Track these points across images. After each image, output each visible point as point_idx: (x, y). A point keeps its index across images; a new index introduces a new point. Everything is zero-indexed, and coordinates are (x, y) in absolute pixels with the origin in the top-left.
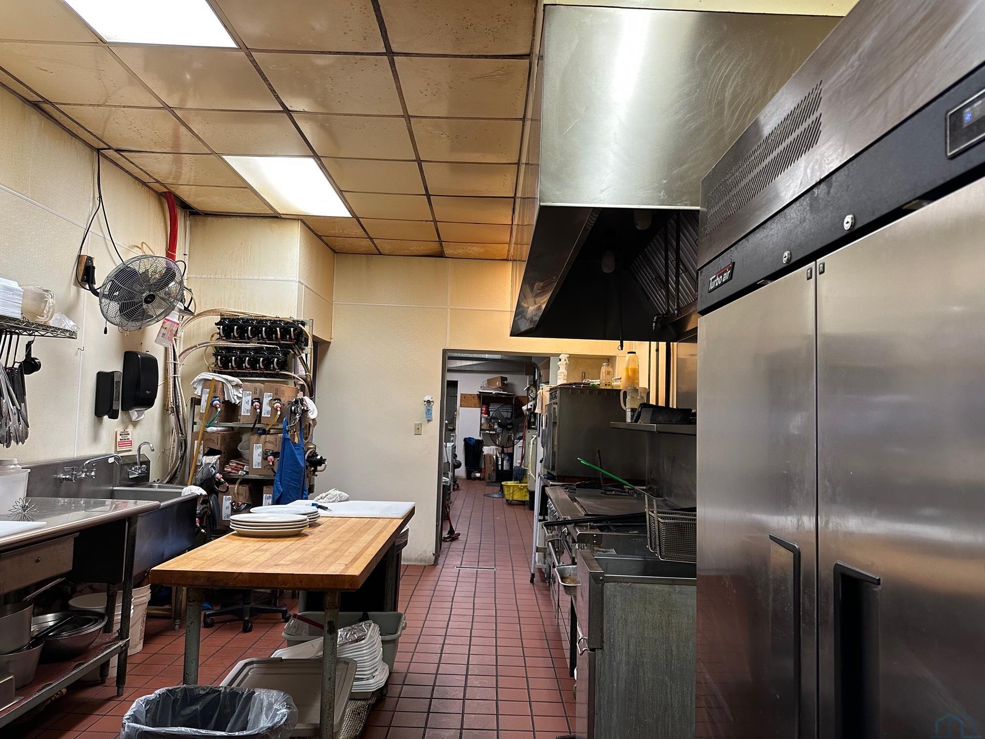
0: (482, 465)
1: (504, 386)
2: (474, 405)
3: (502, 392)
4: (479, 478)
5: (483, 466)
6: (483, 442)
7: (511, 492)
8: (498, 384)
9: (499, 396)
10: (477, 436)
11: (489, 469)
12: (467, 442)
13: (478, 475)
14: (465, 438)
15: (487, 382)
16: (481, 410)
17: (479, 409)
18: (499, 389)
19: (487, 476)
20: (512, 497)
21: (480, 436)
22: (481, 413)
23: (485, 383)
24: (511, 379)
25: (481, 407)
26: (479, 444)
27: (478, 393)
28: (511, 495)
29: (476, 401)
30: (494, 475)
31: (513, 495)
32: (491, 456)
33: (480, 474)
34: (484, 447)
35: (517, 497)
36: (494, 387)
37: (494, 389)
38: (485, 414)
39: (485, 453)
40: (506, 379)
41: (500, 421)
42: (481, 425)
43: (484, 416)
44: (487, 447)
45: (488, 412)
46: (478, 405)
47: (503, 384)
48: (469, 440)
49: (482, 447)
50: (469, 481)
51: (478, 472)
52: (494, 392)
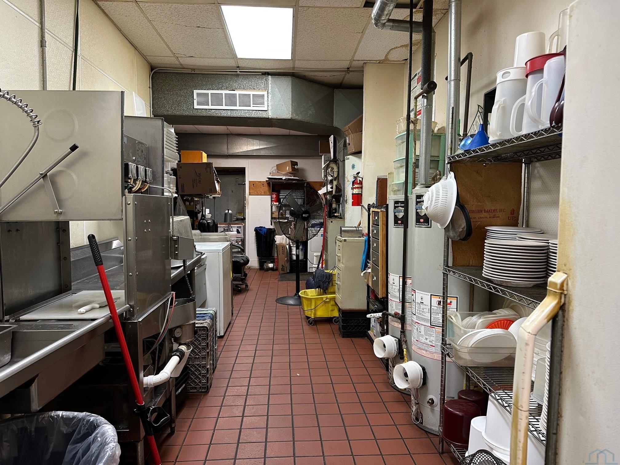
0: (274, 254)
1: (295, 171)
2: (264, 193)
3: (292, 178)
4: (272, 269)
5: (276, 255)
6: (275, 231)
7: (313, 307)
8: (288, 169)
9: (290, 181)
10: (268, 225)
11: (282, 260)
12: (259, 231)
13: (271, 265)
14: (256, 228)
15: (276, 168)
16: (272, 198)
17: (269, 197)
18: (290, 174)
19: (280, 267)
20: (315, 314)
21: (271, 225)
22: (272, 201)
23: (274, 169)
24: (302, 163)
25: (271, 195)
26: (271, 233)
27: (268, 179)
28: (313, 311)
29: (266, 188)
30: (288, 265)
31: (315, 311)
32: (283, 247)
33: (272, 265)
34: (276, 236)
35: (321, 313)
36: (283, 173)
37: (284, 175)
38: (276, 202)
39: (277, 242)
40: (296, 164)
41: (292, 208)
42: (272, 213)
43: (275, 203)
44: (279, 236)
45: (278, 200)
46: (268, 193)
47: (293, 169)
48: (260, 230)
49: (274, 236)
50: (262, 272)
51: (272, 262)
52: (284, 178)
